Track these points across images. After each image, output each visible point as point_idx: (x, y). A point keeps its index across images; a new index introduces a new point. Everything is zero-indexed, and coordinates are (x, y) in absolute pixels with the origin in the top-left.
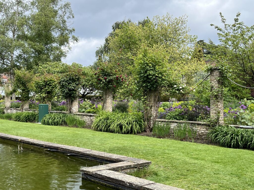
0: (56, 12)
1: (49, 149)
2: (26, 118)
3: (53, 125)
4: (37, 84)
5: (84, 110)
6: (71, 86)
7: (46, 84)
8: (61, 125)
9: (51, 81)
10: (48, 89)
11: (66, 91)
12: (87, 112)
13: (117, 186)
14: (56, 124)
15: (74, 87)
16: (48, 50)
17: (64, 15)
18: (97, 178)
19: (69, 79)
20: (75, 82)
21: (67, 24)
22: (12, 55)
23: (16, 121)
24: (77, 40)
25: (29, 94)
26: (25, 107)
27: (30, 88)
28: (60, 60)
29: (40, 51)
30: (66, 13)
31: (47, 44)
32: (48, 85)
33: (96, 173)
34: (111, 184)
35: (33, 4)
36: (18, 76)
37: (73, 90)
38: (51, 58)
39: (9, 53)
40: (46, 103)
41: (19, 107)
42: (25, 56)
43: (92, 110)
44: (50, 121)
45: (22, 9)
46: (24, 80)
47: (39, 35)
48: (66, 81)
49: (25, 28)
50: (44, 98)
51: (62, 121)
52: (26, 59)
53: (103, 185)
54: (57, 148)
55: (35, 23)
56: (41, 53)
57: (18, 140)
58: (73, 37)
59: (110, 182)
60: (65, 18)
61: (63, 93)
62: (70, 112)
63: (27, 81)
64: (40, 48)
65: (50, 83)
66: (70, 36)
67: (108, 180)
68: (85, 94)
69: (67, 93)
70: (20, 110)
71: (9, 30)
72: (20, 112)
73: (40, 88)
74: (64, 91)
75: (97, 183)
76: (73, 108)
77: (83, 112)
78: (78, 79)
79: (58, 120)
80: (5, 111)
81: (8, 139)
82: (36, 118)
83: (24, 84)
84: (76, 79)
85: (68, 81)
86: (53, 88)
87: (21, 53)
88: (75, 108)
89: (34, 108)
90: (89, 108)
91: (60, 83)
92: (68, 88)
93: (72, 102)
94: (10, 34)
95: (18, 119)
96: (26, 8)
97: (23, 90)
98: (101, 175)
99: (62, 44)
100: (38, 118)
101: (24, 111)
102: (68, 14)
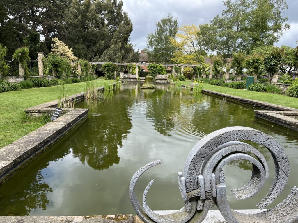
0: (272, 6)
1: (242, 102)
2: (238, 86)
3: (255, 91)
4: (248, 62)
5: (282, 81)
6: (273, 62)
7: (254, 62)
8: (262, 91)
9: (258, 59)
10: (255, 65)
11: (268, 66)
12: (285, 82)
13: (276, 122)
14: (259, 90)
15: (275, 63)
16: (263, 37)
17: (279, 7)
18: (264, 116)
19: (272, 57)
20: (277, 59)
21: (282, 14)
22: (235, 43)
23: (231, 88)
24: (289, 27)
25: (242, 69)
26: (238, 79)
27: (243, 65)
28: (273, 45)
29: (256, 38)
30: (281, 6)
31: (263, 32)
32: (256, 62)
33: (263, 113)
34: (272, 121)
35: (254, 2)
36: (235, 57)
37: (275, 65)
38: (266, 43)
39: (233, 42)
40: (253, 76)
41: (234, 79)
42: (245, 43)
43: (289, 81)
44: (254, 88)
45: (245, 8)
46: (239, 60)
47: (257, 26)
48: (270, 59)
49: (247, 22)
50: (252, 72)
51: (263, 89)
52: (244, 46)
53: (267, 121)
54: (247, 101)
55: (254, 18)
56: (257, 40)
57: (225, 95)
58: (286, 25)
59: (272, 119)
60: (280, 10)
61: (266, 68)
62: (271, 82)
63: (241, 60)
64: (256, 36)
65: (257, 61)
66: (284, 24)
67: (271, 118)
68: (291, 71)
69: (269, 68)
70: (234, 81)
71: (234, 25)
72: (234, 82)
73: (249, 65)
74: (267, 66)
75: (264, 120)
76: (273, 80)
77: (282, 82)
78: (280, 57)
79: (260, 88)
80: (225, 81)
81: (219, 95)
82: (245, 86)
83: (239, 63)
84: (278, 56)
85: (271, 58)
86: (260, 64)
87: (242, 41)
88: (275, 79)
89: (244, 79)
90: (287, 80)
91: (264, 60)
92: (271, 64)
93: (273, 74)
94: (235, 28)
95: (232, 86)
96: (248, 6)
97: (238, 67)
98: (267, 115)
99: (275, 31)
100: (246, 86)
101: (237, 81)
102: (282, 6)
